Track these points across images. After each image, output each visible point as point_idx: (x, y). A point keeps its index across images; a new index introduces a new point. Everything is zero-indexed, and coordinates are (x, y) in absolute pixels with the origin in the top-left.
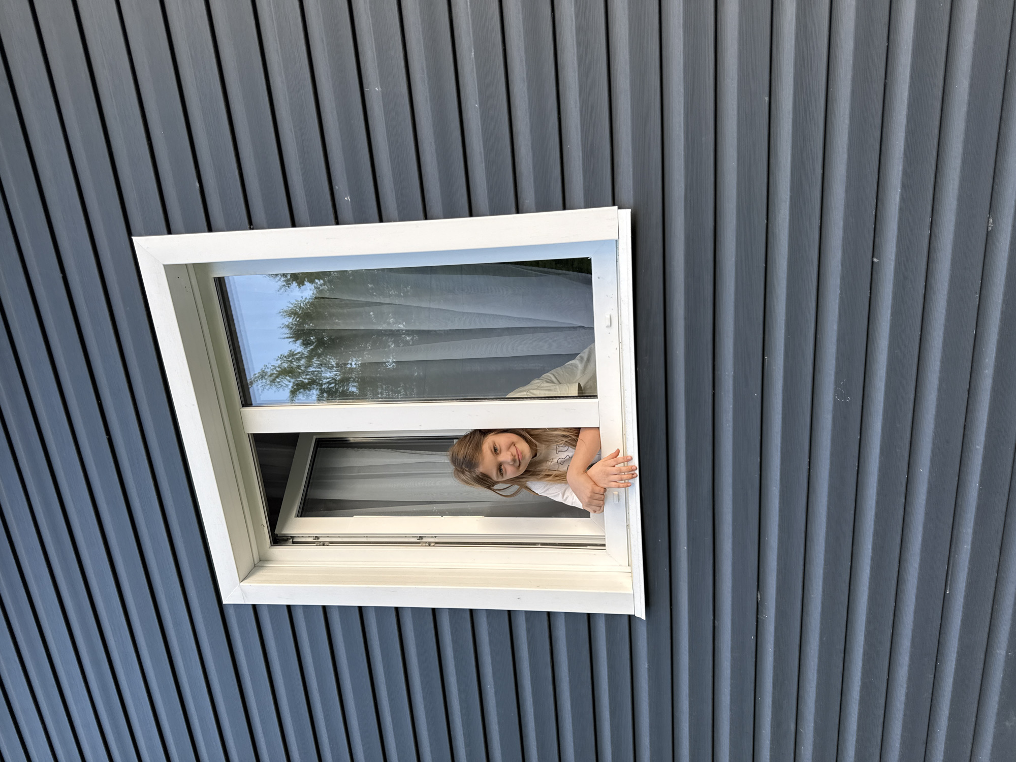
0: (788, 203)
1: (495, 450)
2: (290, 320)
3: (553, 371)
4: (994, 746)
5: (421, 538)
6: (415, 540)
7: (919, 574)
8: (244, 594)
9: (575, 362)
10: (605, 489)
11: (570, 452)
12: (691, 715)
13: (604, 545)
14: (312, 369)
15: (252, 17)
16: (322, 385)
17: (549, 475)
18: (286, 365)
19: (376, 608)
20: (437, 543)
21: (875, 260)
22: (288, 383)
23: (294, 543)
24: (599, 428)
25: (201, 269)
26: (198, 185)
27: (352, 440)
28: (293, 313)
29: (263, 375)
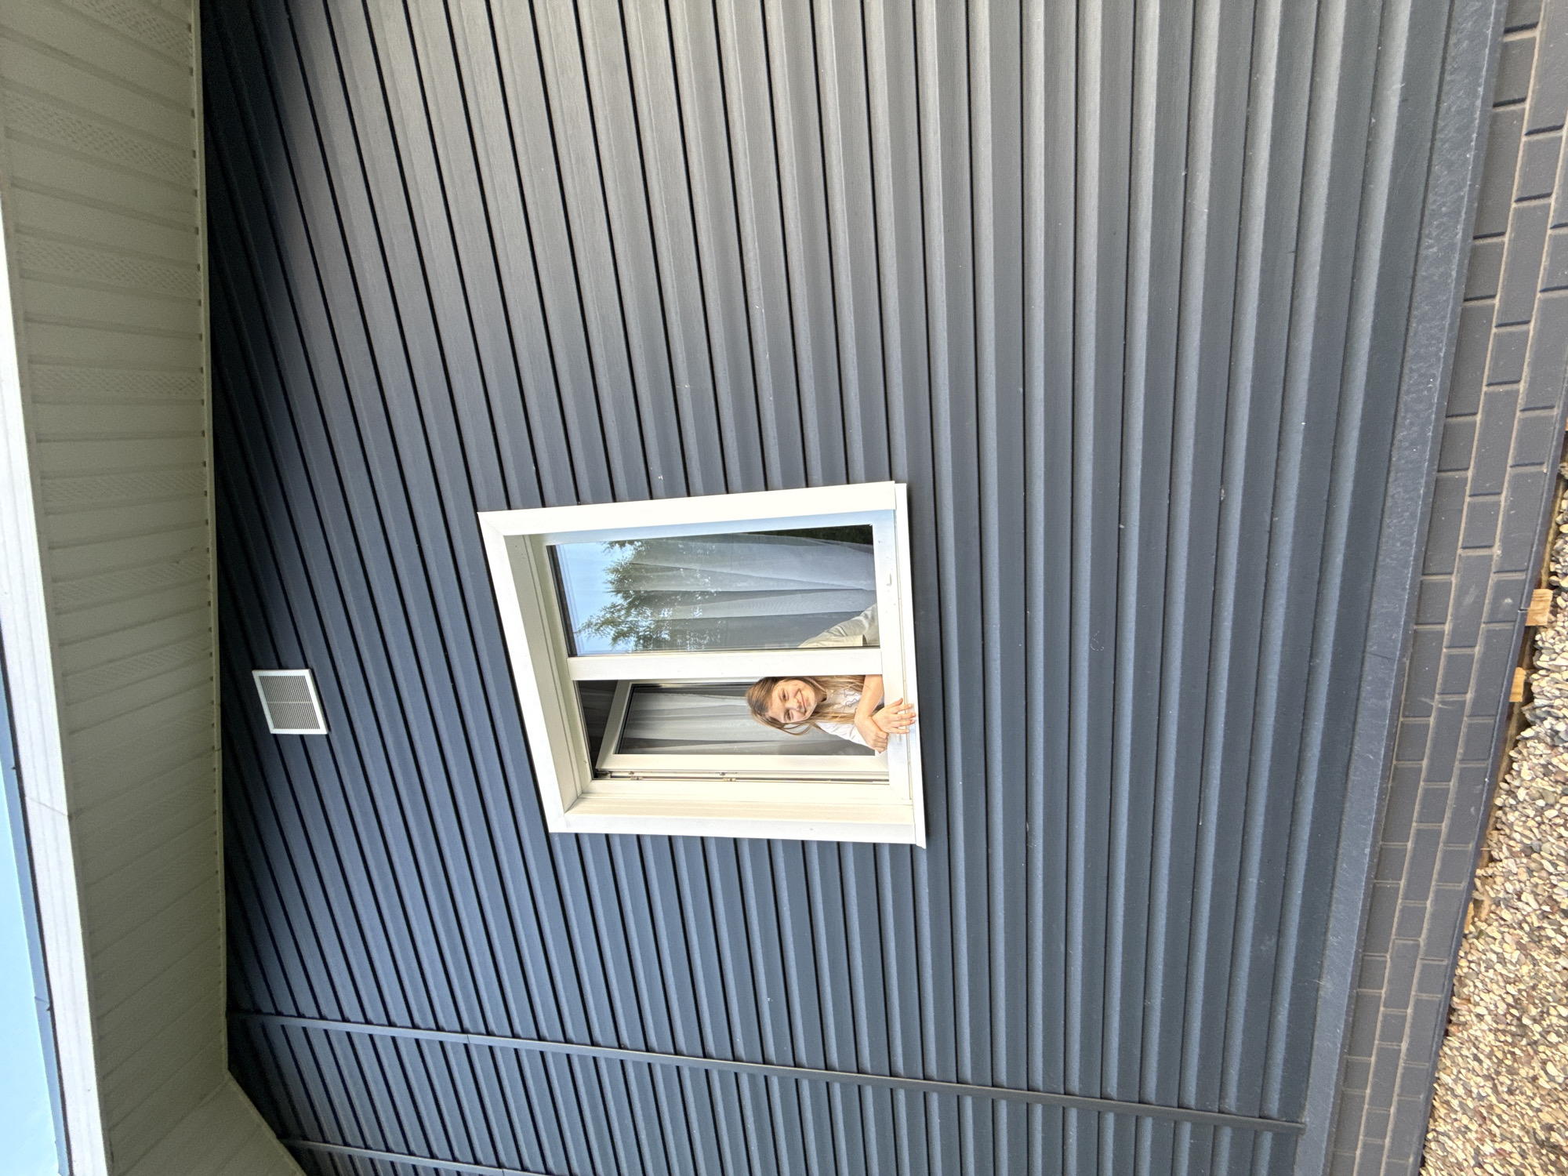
0: (1043, 477)
1: (784, 696)
2: (612, 577)
3: (842, 624)
4: (1251, 968)
5: (723, 774)
6: (718, 776)
7: (1173, 807)
8: (568, 825)
9: (861, 618)
10: (888, 734)
11: (857, 697)
12: (968, 936)
13: (888, 780)
14: (630, 619)
15: (582, 329)
16: (638, 632)
17: (836, 717)
18: (608, 616)
19: (684, 837)
20: (737, 779)
21: (1122, 526)
22: (611, 631)
23: (612, 777)
24: (881, 675)
25: (535, 539)
26: (534, 468)
27: (664, 686)
28: (616, 571)
29: (589, 625)
